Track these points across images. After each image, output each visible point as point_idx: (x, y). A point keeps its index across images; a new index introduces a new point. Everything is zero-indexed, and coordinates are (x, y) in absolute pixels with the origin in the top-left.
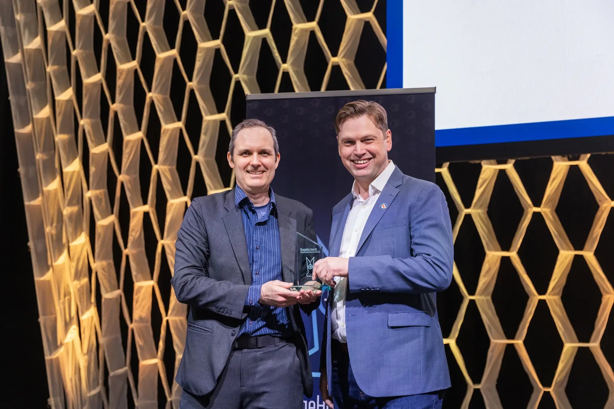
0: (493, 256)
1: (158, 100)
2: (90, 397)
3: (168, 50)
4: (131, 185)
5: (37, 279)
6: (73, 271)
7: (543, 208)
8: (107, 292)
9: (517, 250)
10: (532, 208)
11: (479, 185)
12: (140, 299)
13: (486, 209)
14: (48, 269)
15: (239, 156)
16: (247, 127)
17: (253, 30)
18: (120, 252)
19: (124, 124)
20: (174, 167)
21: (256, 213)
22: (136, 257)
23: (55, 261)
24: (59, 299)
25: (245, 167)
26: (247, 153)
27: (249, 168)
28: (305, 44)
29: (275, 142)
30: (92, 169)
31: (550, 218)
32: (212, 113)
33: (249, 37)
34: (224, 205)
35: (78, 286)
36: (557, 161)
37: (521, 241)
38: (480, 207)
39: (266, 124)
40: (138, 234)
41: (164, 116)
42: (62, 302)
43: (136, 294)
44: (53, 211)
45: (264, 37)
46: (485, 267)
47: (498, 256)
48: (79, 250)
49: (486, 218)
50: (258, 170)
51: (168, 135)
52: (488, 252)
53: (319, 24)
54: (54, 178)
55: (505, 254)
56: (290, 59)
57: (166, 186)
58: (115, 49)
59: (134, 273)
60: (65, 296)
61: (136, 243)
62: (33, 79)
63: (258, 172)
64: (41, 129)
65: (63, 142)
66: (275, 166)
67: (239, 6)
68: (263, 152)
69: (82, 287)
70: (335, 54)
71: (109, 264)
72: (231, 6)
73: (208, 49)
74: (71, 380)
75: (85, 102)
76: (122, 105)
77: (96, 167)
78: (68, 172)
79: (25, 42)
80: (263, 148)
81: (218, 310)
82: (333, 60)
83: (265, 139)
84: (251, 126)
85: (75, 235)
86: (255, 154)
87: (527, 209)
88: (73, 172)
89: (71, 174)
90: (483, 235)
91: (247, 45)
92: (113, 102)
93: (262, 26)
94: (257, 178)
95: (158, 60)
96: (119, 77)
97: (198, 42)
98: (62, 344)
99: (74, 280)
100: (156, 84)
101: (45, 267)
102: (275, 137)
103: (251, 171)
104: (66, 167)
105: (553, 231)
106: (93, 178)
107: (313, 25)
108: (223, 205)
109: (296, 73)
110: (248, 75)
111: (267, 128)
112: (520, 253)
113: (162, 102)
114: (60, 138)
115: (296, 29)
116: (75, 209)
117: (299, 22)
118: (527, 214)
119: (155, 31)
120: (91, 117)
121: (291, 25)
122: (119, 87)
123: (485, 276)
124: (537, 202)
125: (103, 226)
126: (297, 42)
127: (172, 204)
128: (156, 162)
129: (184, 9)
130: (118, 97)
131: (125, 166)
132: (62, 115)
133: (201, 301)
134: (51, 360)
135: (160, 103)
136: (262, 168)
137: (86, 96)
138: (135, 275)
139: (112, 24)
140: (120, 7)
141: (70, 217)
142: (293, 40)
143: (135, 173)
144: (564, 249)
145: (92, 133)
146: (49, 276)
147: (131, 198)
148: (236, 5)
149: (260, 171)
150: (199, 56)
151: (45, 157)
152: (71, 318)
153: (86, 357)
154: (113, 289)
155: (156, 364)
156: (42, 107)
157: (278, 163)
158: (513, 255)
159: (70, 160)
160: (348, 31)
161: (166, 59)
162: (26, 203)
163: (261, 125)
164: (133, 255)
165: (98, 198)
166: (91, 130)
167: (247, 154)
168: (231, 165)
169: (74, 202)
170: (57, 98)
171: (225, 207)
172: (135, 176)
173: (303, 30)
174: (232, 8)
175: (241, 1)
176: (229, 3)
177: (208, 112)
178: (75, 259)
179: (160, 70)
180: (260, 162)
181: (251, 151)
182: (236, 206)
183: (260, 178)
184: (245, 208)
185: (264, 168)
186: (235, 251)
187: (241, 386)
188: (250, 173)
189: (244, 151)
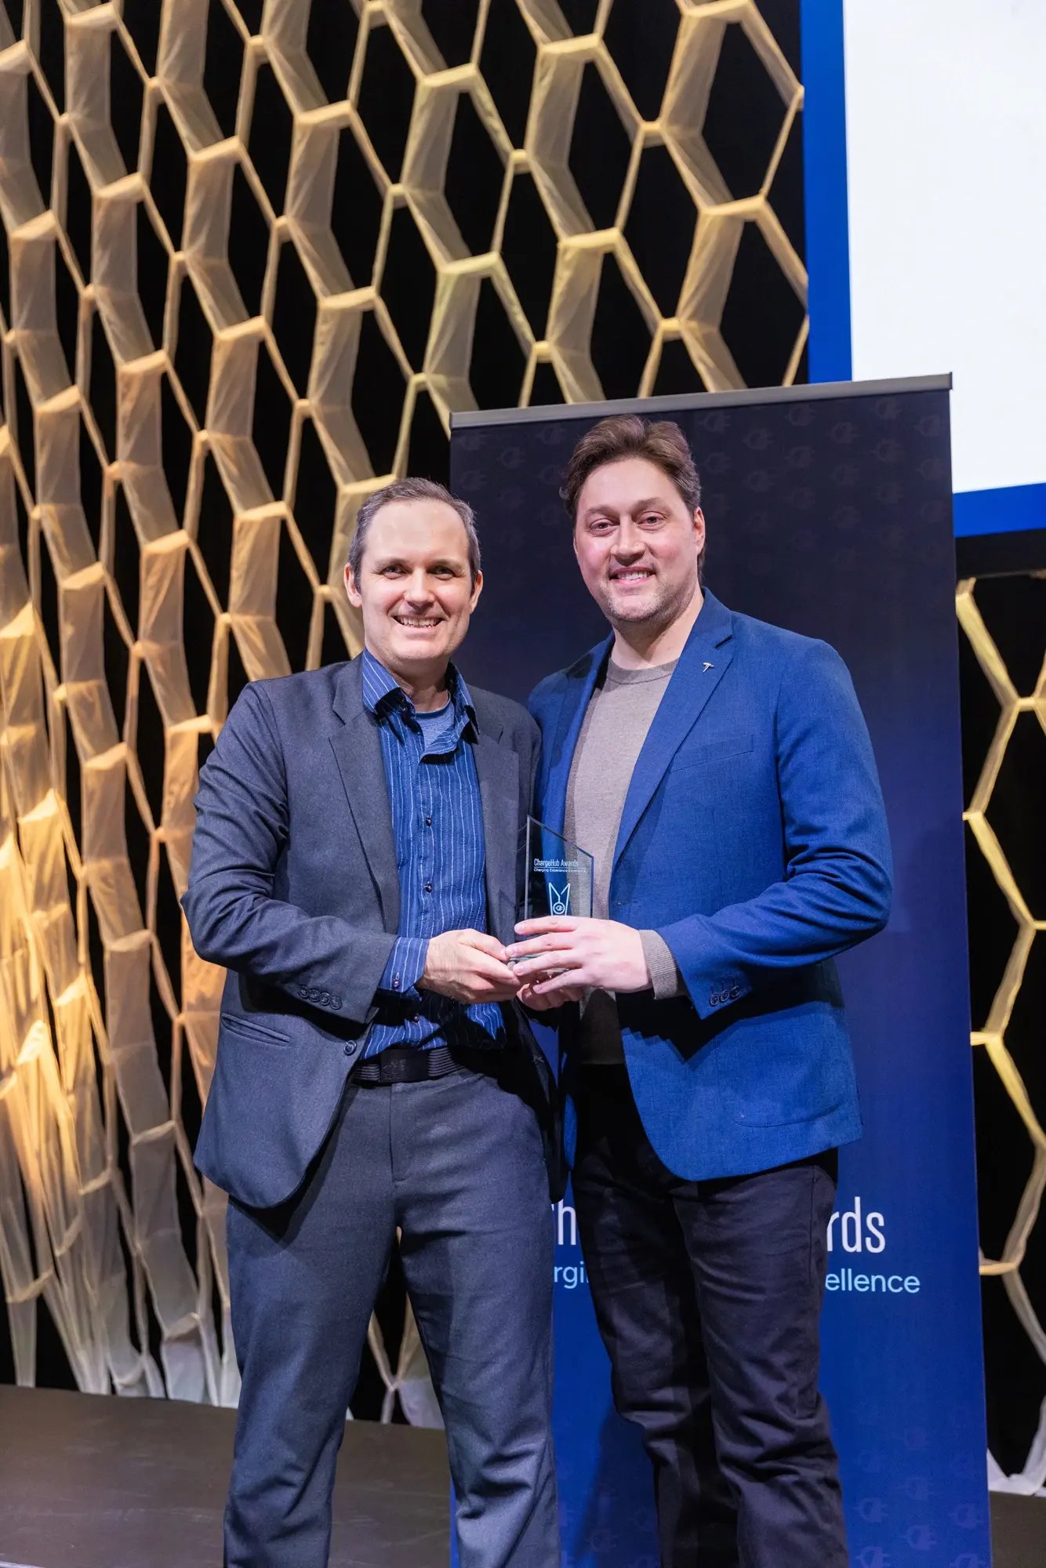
1: (223, 449)
2: (86, 1196)
3: (241, 320)
4: (164, 667)
6: (30, 887)
8: (116, 936)
15: (375, 576)
16: (399, 500)
17: (456, 257)
18: (146, 835)
19: (140, 516)
20: (271, 619)
21: (421, 731)
22: (183, 847)
25: (390, 609)
26: (398, 568)
27: (403, 609)
28: (589, 292)
29: (471, 540)
30: (67, 631)
32: (360, 477)
33: (448, 277)
34: (334, 706)
35: (46, 924)
39: (449, 491)
40: (187, 789)
41: (239, 489)
42: (8, 965)
45: (485, 274)
48: (43, 832)
50: (426, 616)
51: (251, 535)
53: (627, 233)
56: (553, 327)
58: (110, 323)
60: (14, 950)
61: (183, 812)
63: (426, 619)
66: (470, 604)
67: (420, 198)
68: (438, 569)
69: (55, 925)
70: (669, 311)
71: (118, 868)
72: (398, 199)
73: (345, 314)
74: (39, 1156)
75: (41, 462)
76: (133, 466)
77: (74, 624)
78: (9, 641)
80: (440, 558)
81: (303, 992)
82: (665, 327)
84: (411, 496)
85: (32, 798)
86: (419, 573)
88: (20, 641)
89: (14, 644)
91: (442, 296)
92: (112, 459)
93: (478, 245)
94: (422, 637)
95: (219, 348)
96: (124, 396)
97: (319, 295)
98: (11, 1068)
99: (34, 909)
100: (218, 407)
102: (472, 529)
103: (407, 617)
104: (3, 626)
106: (70, 652)
107: (612, 237)
108: (329, 705)
109: (572, 364)
110: (448, 373)
111: (453, 505)
113: (231, 453)
115: (566, 250)
116: (28, 731)
117: (574, 231)
119: (210, 273)
120: (56, 499)
121: (554, 239)
122: (124, 420)
125: (99, 773)
126: (571, 284)
128: (225, 608)
129: (279, 211)
130: (123, 447)
131: (147, 620)
133: (263, 966)
135: (229, 456)
136: (436, 610)
137: (42, 445)
139: (99, 261)
140: (119, 216)
141: (18, 752)
142: (560, 278)
143: (174, 637)
145: (61, 540)
147: (165, 699)
148: (413, 197)
150: (323, 331)
152: (30, 1004)
153: (72, 1098)
154: (129, 930)
157: (478, 596)
159: (11, 608)
160: (702, 248)
161: (241, 343)
163: (436, 496)
164: (176, 842)
165: (83, 702)
166: (58, 531)
167: (399, 571)
168: (355, 599)
169: (27, 712)
171: (336, 710)
172: (173, 643)
173: (586, 253)
174: (401, 205)
175: (423, 184)
176: (393, 191)
177: (350, 474)
178: (35, 858)
179: (225, 373)
180: (431, 592)
181: (407, 564)
182: (366, 709)
183: (431, 638)
184: (392, 718)
185: (441, 610)
186: (361, 832)
187: (395, 1179)
188: (403, 624)
189: (388, 564)
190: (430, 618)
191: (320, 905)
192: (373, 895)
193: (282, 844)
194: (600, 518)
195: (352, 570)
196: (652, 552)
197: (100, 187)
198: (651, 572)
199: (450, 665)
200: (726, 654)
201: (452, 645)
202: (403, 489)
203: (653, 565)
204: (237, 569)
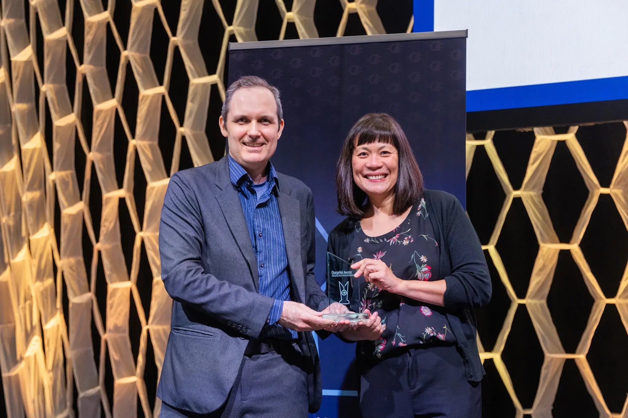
0: (549, 248)
1: (135, 60)
4: (103, 164)
6: (35, 270)
8: (75, 295)
9: (579, 241)
10: (599, 189)
11: (531, 161)
12: (115, 306)
13: (541, 191)
14: (5, 268)
15: (234, 123)
16: (244, 88)
18: (91, 247)
19: (94, 90)
20: (156, 143)
21: (256, 193)
22: (109, 253)
23: (13, 258)
24: (19, 304)
25: (241, 138)
26: (244, 120)
29: (278, 106)
30: (57, 146)
31: (621, 201)
32: (200, 75)
34: (216, 182)
35: (41, 289)
37: (584, 230)
38: (533, 188)
39: (269, 83)
40: (112, 224)
41: (142, 80)
42: (22, 308)
43: (111, 297)
44: (10, 198)
46: (539, 263)
47: (556, 250)
48: (42, 244)
49: (540, 202)
50: (257, 142)
51: (147, 102)
52: (542, 244)
54: (11, 157)
55: (565, 247)
56: (296, 6)
57: (146, 166)
59: (107, 272)
60: (25, 300)
61: (110, 236)
63: (257, 144)
65: (22, 113)
66: (277, 136)
68: (263, 120)
69: (46, 289)
71: (78, 262)
74: (34, 402)
75: (47, 63)
76: (92, 67)
77: (60, 143)
78: (27, 150)
80: (263, 115)
82: (349, 7)
83: (266, 104)
84: (250, 85)
85: (37, 227)
86: (254, 122)
87: (593, 189)
88: (34, 150)
89: (31, 152)
90: (536, 224)
92: (81, 63)
94: (255, 151)
95: (134, 11)
96: (88, 32)
98: (22, 359)
99: (36, 282)
100: (133, 39)
101: (2, 265)
102: (279, 100)
103: (248, 143)
104: (25, 143)
105: (624, 216)
106: (58, 156)
109: (304, 23)
110: (245, 26)
111: (270, 89)
112: (582, 246)
113: (139, 62)
114: (17, 108)
116: (36, 194)
118: (592, 196)
120: (54, 82)
122: (88, 44)
123: (538, 274)
125: (70, 216)
127: (153, 188)
128: (133, 137)
130: (87, 57)
131: (96, 142)
132: (19, 79)
134: (10, 378)
135: (138, 64)
137: (48, 55)
138: (109, 276)
141: (31, 204)
143: (109, 150)
145: (55, 102)
146: (6, 275)
147: (103, 181)
149: (259, 143)
150: (186, 5)
152: (32, 328)
153: (51, 374)
154: (82, 292)
155: (134, 383)
157: (281, 132)
158: (574, 248)
159: (30, 134)
161: (145, 8)
163: (260, 86)
164: (106, 250)
165: (63, 181)
166: (54, 97)
167: (244, 121)
168: (224, 133)
169: (36, 186)
170: (13, 59)
172: (108, 153)
177: (196, 74)
178: (37, 256)
179: (138, 23)
180: (260, 131)
181: (248, 118)
182: (232, 183)
183: (259, 152)
184: (243, 187)
185: (264, 140)
187: (242, 400)
188: (247, 145)
189: (239, 118)
195: (223, 119)
199: (268, 163)
202: (246, 82)
204: (140, 119)
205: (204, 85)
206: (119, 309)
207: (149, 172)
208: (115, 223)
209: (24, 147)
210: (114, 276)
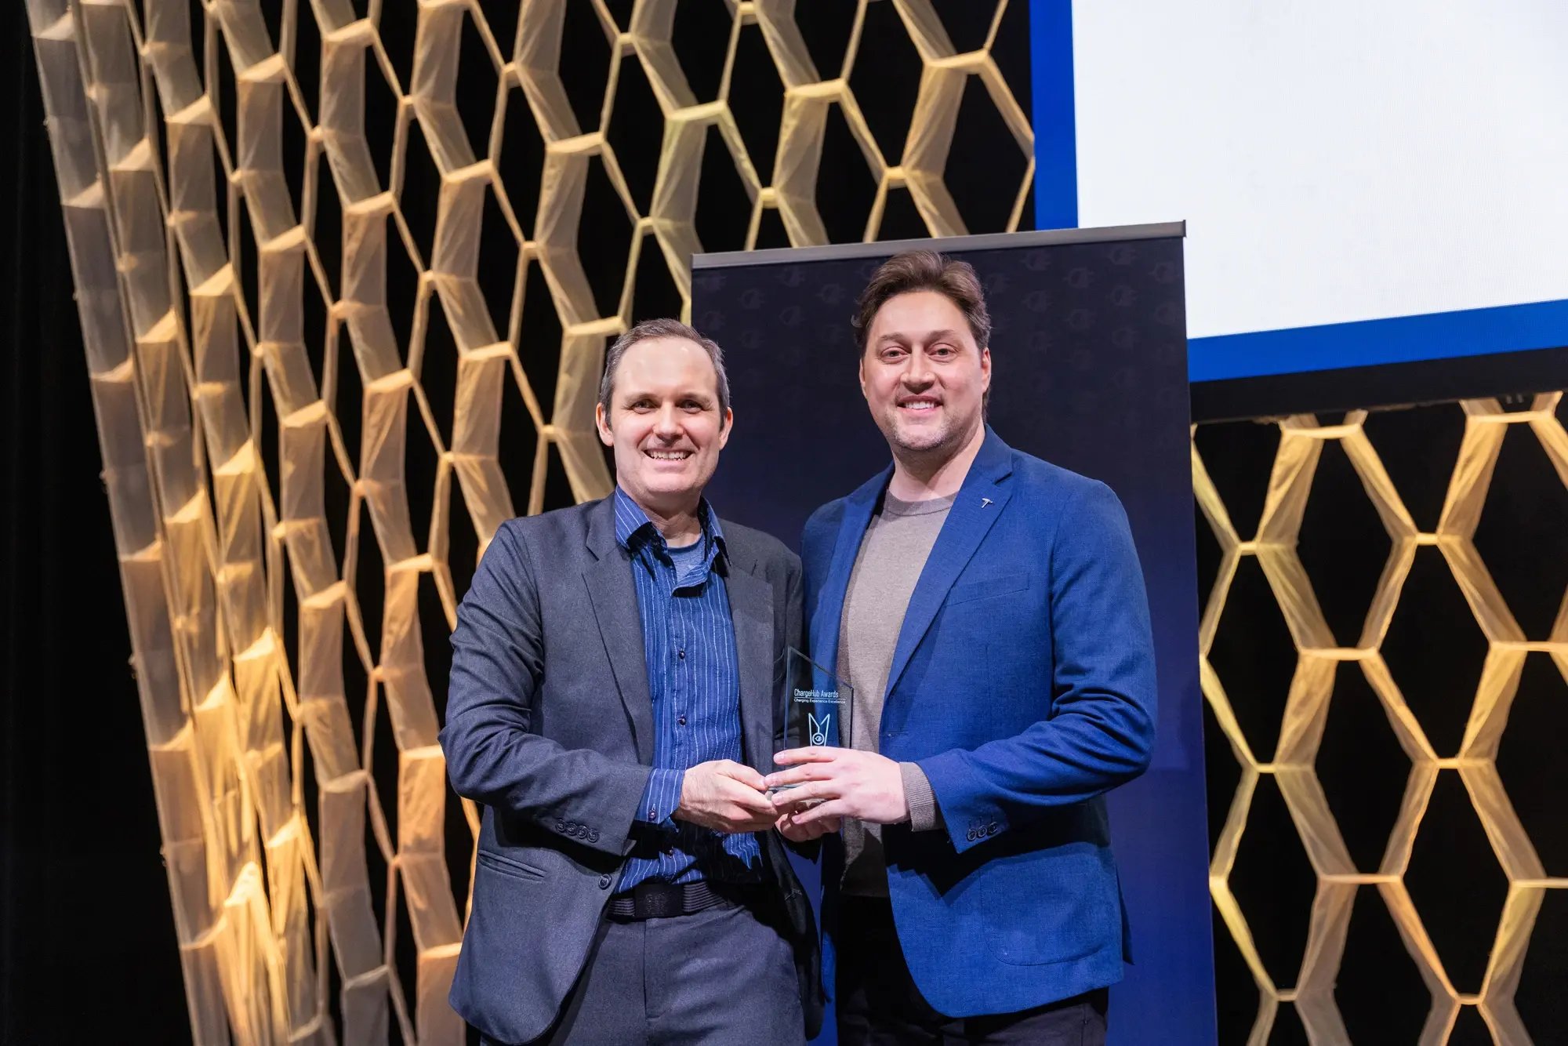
0: (1317, 660)
1: (449, 290)
2: (295, 1043)
3: (469, 164)
4: (385, 503)
5: (157, 747)
6: (245, 726)
7: (1445, 533)
8: (332, 776)
9: (1379, 643)
10: (1414, 536)
11: (1274, 482)
12: (415, 794)
13: (1295, 542)
14: (182, 724)
15: (625, 411)
17: (683, 104)
18: (364, 676)
19: (364, 352)
20: (494, 458)
21: (673, 565)
22: (403, 688)
23: (199, 702)
24: (212, 797)
25: (640, 442)
26: (647, 403)
27: (652, 442)
28: (816, 138)
29: (719, 376)
30: (287, 469)
31: (1462, 562)
32: (585, 319)
33: (675, 123)
34: (587, 543)
35: (260, 764)
36: (1474, 413)
37: (1388, 620)
38: (1279, 537)
40: (406, 628)
41: (465, 331)
42: (219, 806)
43: (406, 779)
44: (190, 577)
45: (712, 121)
46: (1299, 688)
47: (1329, 661)
48: (259, 670)
49: (1294, 565)
50: (676, 448)
51: (476, 376)
52: (1303, 651)
53: (852, 83)
54: (191, 493)
55: (1347, 654)
56: (780, 174)
57: (475, 507)
58: (337, 164)
59: (398, 727)
60: (226, 790)
61: (402, 653)
62: (134, 247)
63: (675, 452)
64: (157, 373)
65: (213, 401)
66: (720, 439)
67: (649, 47)
68: (687, 403)
69: (269, 764)
70: (894, 160)
71: (335, 707)
72: (627, 47)
73: (572, 158)
74: (247, 1003)
75: (264, 301)
76: (357, 306)
77: (294, 462)
78: (226, 478)
79: (111, 153)
80: (688, 391)
81: (560, 825)
82: (890, 175)
83: (694, 369)
84: (659, 334)
85: (249, 636)
86: (667, 406)
87: (1401, 539)
88: (239, 478)
89: (232, 483)
90: (1290, 611)
91: (670, 141)
92: (336, 298)
93: (705, 95)
94: (671, 469)
95: (445, 191)
96: (350, 236)
97: (547, 139)
98: (220, 911)
99: (248, 750)
100: (444, 248)
101: (175, 718)
102: (721, 367)
103: (657, 450)
104: (220, 464)
105: (1472, 595)
106: (289, 490)
107: (837, 88)
108: (582, 542)
109: (797, 210)
110: (674, 218)
111: (701, 343)
112: (1386, 652)
113: (457, 294)
114: (204, 391)
115: (792, 100)
116: (246, 569)
117: (800, 82)
118: (1400, 550)
119: (438, 117)
120: (279, 337)
121: (781, 89)
122: (349, 259)
123: (1297, 712)
124: (1427, 521)
125: (317, 611)
126: (798, 132)
128: (448, 446)
129: (508, 57)
130: (348, 286)
131: (369, 459)
132: (206, 334)
133: (518, 800)
134: (195, 953)
135: (454, 297)
136: (685, 442)
137: (266, 284)
138: (403, 734)
139: (327, 103)
140: (347, 60)
141: (235, 589)
142: (787, 125)
143: (395, 476)
144: (1500, 638)
145: (283, 378)
146: (184, 739)
147: (386, 539)
148: (641, 46)
150: (550, 176)
151: (168, 442)
152: (242, 846)
153: (283, 942)
154: (345, 771)
156: (158, 315)
157: (728, 432)
158: (1369, 656)
159: (231, 445)
160: (926, 101)
161: (468, 185)
162: (124, 557)
163: (683, 334)
164: (396, 682)
165: (303, 541)
166: (281, 370)
167: (647, 405)
168: (606, 437)
169: (244, 551)
170: (195, 292)
171: (589, 547)
172: (393, 482)
173: (812, 103)
174: (629, 53)
175: (651, 33)
176: (622, 40)
177: (576, 317)
178: (250, 696)
179: (452, 215)
180: (680, 425)
181: (656, 398)
182: (619, 544)
183: (681, 470)
184: (643, 551)
185: (691, 442)
186: (614, 666)
188: (653, 457)
189: (638, 399)
190: (679, 451)
191: (573, 739)
192: (626, 729)
193: (538, 677)
194: (892, 346)
195: (603, 408)
196: (942, 383)
197: (329, 31)
198: (939, 403)
199: (702, 500)
200: (1007, 487)
201: (701, 478)
203: (941, 396)
204: (461, 409)
205: (593, 337)
206: (424, 804)
207: (481, 518)
208: (413, 624)
209: (219, 472)
210: (413, 733)
